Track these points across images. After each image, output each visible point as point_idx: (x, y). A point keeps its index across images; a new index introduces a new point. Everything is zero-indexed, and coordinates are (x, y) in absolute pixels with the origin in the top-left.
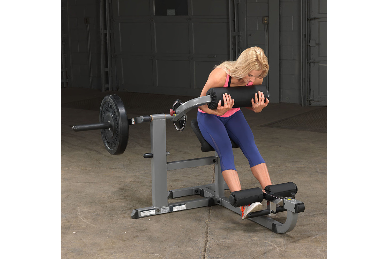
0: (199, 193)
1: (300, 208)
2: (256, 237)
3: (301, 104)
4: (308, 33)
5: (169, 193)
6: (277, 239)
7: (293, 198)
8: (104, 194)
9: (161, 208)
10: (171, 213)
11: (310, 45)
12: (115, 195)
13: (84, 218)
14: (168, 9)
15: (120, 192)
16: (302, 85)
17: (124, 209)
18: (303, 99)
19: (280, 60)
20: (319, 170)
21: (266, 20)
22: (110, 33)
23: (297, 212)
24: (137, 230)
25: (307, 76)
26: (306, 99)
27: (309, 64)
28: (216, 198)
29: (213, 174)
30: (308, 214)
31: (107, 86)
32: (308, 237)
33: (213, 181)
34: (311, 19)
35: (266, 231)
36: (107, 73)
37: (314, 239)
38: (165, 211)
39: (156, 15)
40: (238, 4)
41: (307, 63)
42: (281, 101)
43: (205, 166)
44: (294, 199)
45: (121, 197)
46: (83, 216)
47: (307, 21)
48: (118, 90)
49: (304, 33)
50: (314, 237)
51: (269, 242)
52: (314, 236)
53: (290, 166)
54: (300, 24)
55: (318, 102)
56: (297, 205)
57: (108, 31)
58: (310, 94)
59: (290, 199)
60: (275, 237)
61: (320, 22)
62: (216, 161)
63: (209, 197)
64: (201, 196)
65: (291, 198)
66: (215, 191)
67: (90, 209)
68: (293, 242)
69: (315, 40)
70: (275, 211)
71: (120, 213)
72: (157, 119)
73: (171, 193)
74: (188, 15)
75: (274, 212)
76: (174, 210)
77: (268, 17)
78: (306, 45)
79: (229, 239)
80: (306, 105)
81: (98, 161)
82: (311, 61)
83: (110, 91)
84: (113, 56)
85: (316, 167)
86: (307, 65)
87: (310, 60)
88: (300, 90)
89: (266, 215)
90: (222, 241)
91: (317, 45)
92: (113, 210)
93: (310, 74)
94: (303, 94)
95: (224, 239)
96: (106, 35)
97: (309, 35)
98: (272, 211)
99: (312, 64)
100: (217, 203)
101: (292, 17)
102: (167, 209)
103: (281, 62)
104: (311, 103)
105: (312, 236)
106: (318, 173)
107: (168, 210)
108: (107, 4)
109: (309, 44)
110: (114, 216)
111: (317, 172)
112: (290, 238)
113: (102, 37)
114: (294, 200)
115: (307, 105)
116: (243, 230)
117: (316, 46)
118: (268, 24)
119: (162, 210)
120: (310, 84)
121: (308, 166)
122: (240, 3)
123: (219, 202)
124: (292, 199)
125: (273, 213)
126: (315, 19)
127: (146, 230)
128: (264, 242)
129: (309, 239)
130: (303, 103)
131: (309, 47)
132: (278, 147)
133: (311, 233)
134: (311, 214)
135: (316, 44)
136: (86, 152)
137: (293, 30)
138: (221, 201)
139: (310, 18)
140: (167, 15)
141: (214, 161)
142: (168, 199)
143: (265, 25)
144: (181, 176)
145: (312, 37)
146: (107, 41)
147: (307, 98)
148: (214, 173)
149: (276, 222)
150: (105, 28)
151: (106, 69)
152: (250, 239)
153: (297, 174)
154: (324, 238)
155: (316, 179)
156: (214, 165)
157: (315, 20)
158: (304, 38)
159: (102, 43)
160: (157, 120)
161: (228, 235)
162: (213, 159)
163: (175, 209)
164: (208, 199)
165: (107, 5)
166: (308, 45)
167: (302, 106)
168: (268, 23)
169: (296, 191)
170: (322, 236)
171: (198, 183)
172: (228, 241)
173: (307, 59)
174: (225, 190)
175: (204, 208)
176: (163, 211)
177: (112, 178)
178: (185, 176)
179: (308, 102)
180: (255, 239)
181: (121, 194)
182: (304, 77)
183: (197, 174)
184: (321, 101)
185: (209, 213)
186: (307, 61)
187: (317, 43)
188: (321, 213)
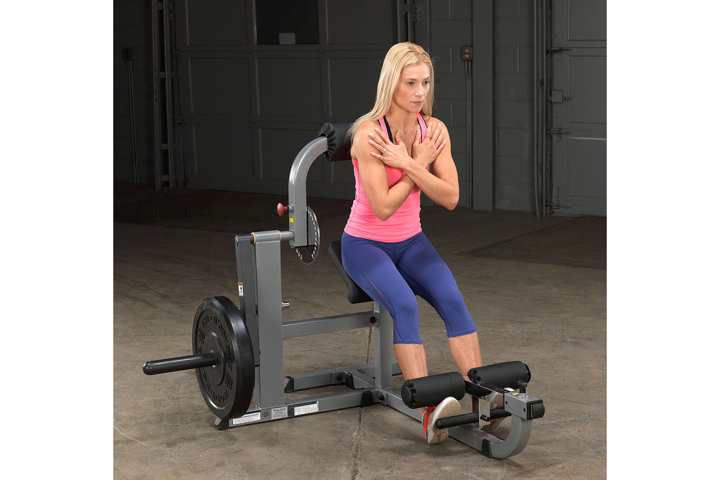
0: (343, 381)
1: (535, 411)
2: (449, 466)
3: (535, 213)
4: (547, 78)
5: (288, 380)
6: (488, 469)
7: (523, 391)
8: (161, 383)
9: (273, 410)
10: (290, 419)
11: (551, 101)
12: (180, 385)
13: (122, 428)
14: (282, 32)
15: (191, 379)
16: (536, 177)
17: (197, 411)
18: (539, 203)
19: (494, 128)
20: (569, 339)
21: (467, 53)
22: (172, 78)
23: (529, 418)
24: (222, 451)
25: (546, 159)
26: (544, 202)
27: (550, 136)
28: (377, 390)
29: (368, 345)
30: (547, 422)
31: (165, 178)
32: (549, 466)
33: (368, 359)
34: (553, 52)
35: (468, 454)
36: (165, 153)
37: (560, 468)
38: (278, 416)
39: (258, 44)
40: (414, 23)
41: (547, 134)
42: (497, 207)
43: (351, 331)
44: (525, 392)
45: (193, 389)
46: (120, 425)
47: (547, 54)
48: (187, 186)
49: (540, 78)
50: (559, 466)
51: (474, 476)
52: (560, 463)
53: (514, 330)
54: (533, 60)
55: (568, 208)
56: (529, 405)
57: (167, 75)
58: (551, 194)
59: (517, 393)
60: (485, 466)
61: (570, 56)
62: (376, 321)
63: (364, 388)
64: (348, 386)
65: (519, 390)
66: (374, 378)
67: (133, 412)
68: (519, 475)
69: (561, 91)
70: (488, 415)
71: (190, 420)
72: (265, 241)
73: (292, 381)
74: (319, 43)
75: (486, 418)
76: (296, 414)
77: (472, 46)
78: (544, 100)
79: (398, 469)
80: (544, 214)
81: (148, 321)
82: (553, 131)
83: (171, 187)
84: (176, 121)
85: (564, 331)
86: (546, 138)
87: (552, 129)
88: (532, 185)
89: (470, 424)
90: (383, 473)
91: (566, 100)
92: (177, 414)
93: (551, 156)
94: (538, 193)
95: (387, 468)
96: (163, 82)
97: (551, 81)
98: (482, 415)
99: (555, 137)
100: (376, 400)
101: (518, 47)
102: (283, 411)
103: (496, 132)
104: (554, 210)
105: (556, 463)
106: (566, 344)
107: (285, 413)
108: (166, 22)
109: (549, 99)
110: (178, 424)
111: (565, 341)
112: (514, 468)
113: (156, 86)
114: (524, 394)
115: (546, 215)
116: (425, 452)
117: (563, 102)
118: (472, 61)
119: (273, 412)
120: (551, 175)
121: (548, 330)
122: (418, 21)
123: (382, 398)
124: (520, 392)
125: (485, 420)
126: (560, 50)
127: (239, 451)
128: (463, 475)
129: (550, 468)
130: (538, 210)
131: (549, 104)
132: (491, 293)
133: (554, 458)
134: (554, 422)
135: (564, 99)
136: (126, 304)
137: (519, 72)
138: (385, 396)
139: (552, 49)
140: (279, 44)
141: (373, 320)
142: (285, 392)
143: (466, 63)
144: (307, 350)
145: (556, 86)
146: (165, 92)
147: (546, 201)
148: (369, 342)
149: (490, 437)
150: (163, 69)
151: (164, 147)
152: (437, 469)
153: (526, 345)
154: (578, 468)
155: (563, 356)
156: (368, 328)
157: (561, 53)
158: (540, 88)
159: (156, 95)
160: (263, 242)
161: (396, 461)
162: (372, 317)
163: (299, 411)
164: (360, 393)
165: (166, 24)
166: (547, 101)
167: (536, 216)
168: (473, 58)
169: (527, 377)
170: (574, 464)
171: (339, 362)
172: (395, 472)
173: (547, 127)
174: (393, 375)
175: (350, 410)
176: (275, 414)
177: (174, 352)
178: (315, 348)
179: (549, 207)
180: (447, 468)
181: (192, 382)
182: (540, 162)
183: (337, 346)
184: (572, 207)
185: (360, 419)
186: (547, 130)
187: (564, 96)
188: (573, 419)
